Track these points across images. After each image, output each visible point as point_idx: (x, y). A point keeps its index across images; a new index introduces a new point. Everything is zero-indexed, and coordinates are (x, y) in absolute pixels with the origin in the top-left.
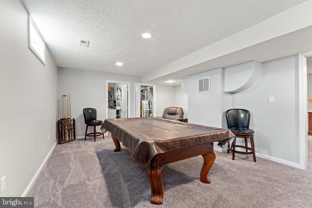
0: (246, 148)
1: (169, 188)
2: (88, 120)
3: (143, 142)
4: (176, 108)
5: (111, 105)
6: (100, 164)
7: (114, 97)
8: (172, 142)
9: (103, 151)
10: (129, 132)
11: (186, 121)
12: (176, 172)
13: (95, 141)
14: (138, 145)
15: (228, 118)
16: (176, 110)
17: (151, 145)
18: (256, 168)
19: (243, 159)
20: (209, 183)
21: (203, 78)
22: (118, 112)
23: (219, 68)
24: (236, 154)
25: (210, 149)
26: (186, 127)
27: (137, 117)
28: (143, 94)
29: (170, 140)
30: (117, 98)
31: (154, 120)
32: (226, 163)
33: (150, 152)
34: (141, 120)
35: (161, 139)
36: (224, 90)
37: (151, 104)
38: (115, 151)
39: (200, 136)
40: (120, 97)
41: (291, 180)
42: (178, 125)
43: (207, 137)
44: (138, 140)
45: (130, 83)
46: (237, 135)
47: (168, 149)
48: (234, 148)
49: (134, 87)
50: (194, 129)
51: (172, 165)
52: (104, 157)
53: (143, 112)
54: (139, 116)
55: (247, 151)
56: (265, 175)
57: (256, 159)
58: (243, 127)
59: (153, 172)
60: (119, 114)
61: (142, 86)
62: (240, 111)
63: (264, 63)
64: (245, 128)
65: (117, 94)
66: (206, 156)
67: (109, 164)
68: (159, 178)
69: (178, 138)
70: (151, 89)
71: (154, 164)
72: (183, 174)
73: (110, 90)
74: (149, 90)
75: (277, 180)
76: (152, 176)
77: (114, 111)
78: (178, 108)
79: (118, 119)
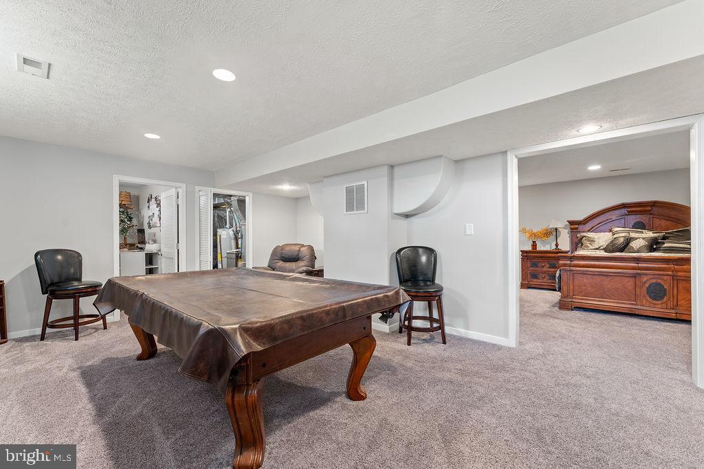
0: (431, 319)
1: (279, 427)
2: (52, 284)
3: (212, 329)
4: (299, 247)
5: (129, 241)
6: (92, 399)
7: (139, 221)
8: (282, 323)
9: (103, 362)
10: (177, 306)
11: (320, 273)
12: (296, 386)
13: (77, 339)
14: (197, 338)
15: (400, 265)
16: (299, 251)
17: (232, 335)
18: (446, 354)
19: (425, 341)
20: (362, 398)
21: (354, 185)
22: (150, 258)
23: (383, 165)
24: (414, 334)
25: (364, 328)
26: (317, 287)
27: (204, 269)
28: (221, 213)
29: (278, 318)
30: (149, 223)
31: (247, 274)
32: (396, 352)
33: (229, 352)
34: (214, 276)
35: (257, 318)
36: (392, 211)
37: (242, 238)
38: (140, 358)
39: (344, 304)
40: (156, 219)
41: (496, 369)
42: (301, 283)
43: (358, 305)
44: (199, 326)
45: (184, 186)
46: (415, 297)
47: (275, 339)
48: (410, 322)
49: (197, 195)
50: (334, 291)
51: (287, 374)
52: (105, 379)
53: (222, 257)
54: (210, 267)
55: (431, 325)
56: (459, 366)
57: (447, 338)
58: (425, 281)
59: (239, 398)
60: (154, 262)
61: (215, 195)
62: (421, 250)
63: (459, 162)
64: (429, 283)
65: (148, 212)
66: (357, 345)
67: (119, 396)
68: (252, 409)
69: (297, 313)
70: (242, 202)
71: (241, 378)
72: (311, 389)
73: (129, 203)
74: (235, 204)
75: (477, 373)
76: (236, 407)
77: (140, 257)
78: (303, 246)
79: (149, 277)
